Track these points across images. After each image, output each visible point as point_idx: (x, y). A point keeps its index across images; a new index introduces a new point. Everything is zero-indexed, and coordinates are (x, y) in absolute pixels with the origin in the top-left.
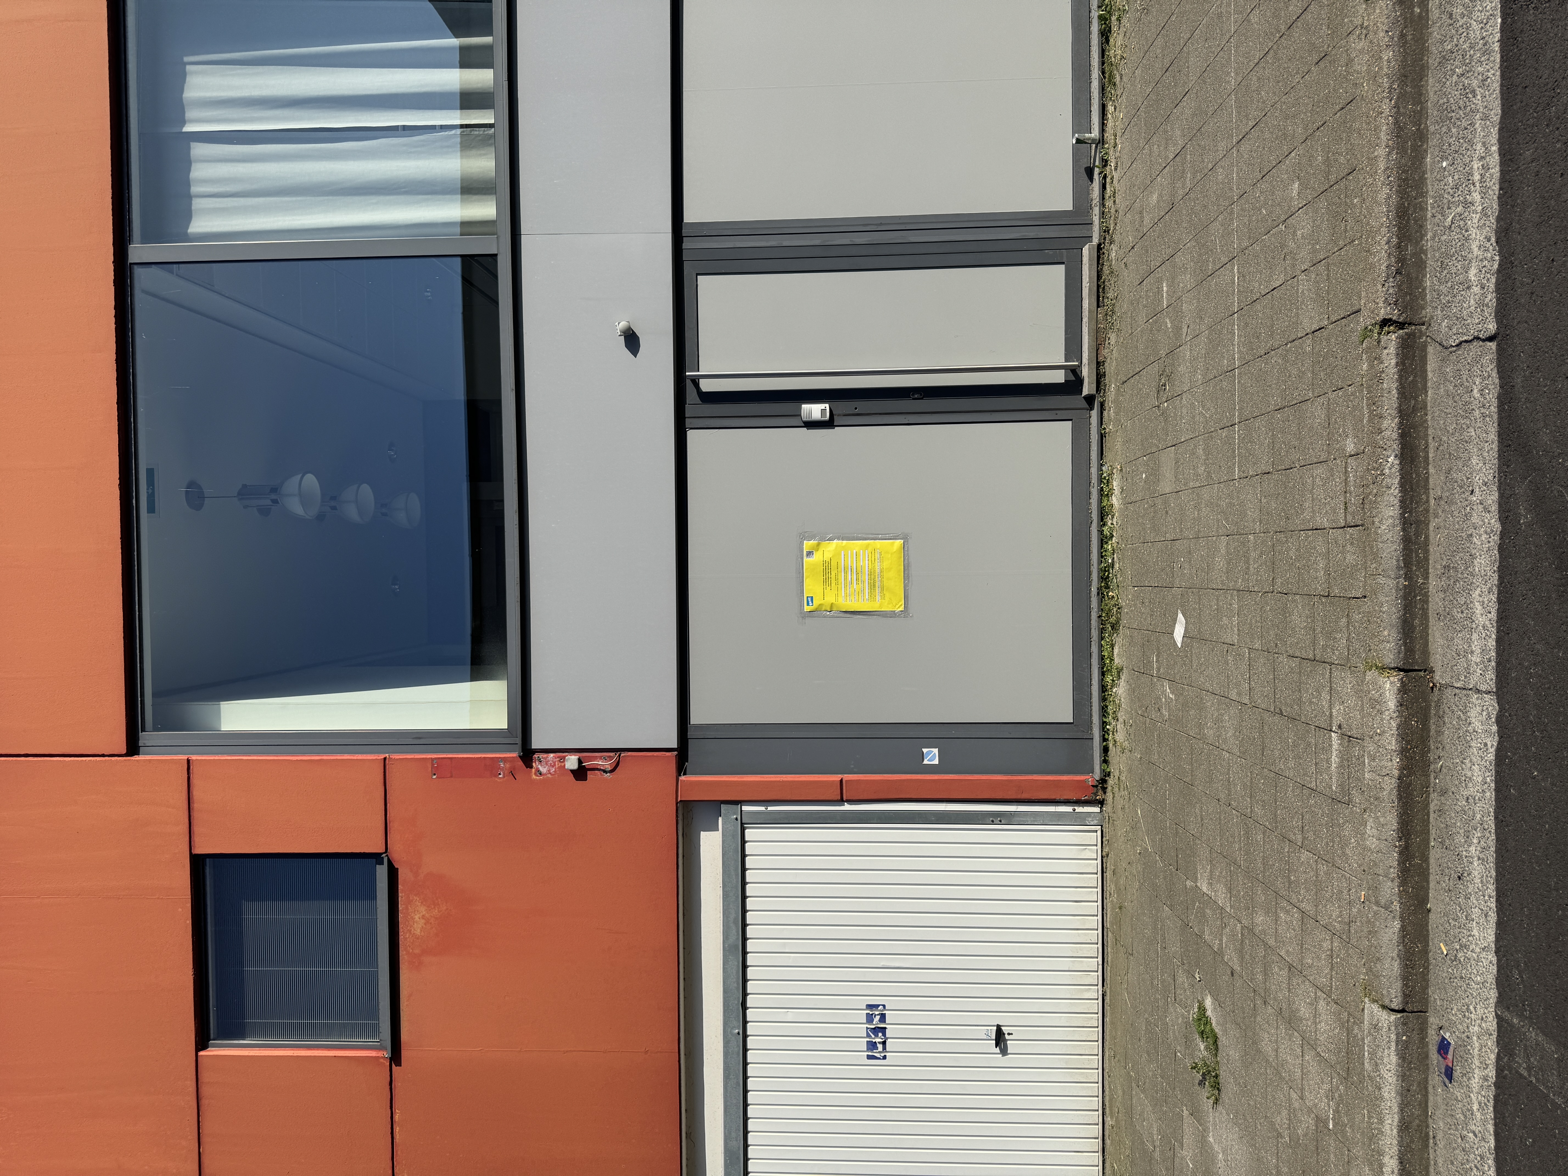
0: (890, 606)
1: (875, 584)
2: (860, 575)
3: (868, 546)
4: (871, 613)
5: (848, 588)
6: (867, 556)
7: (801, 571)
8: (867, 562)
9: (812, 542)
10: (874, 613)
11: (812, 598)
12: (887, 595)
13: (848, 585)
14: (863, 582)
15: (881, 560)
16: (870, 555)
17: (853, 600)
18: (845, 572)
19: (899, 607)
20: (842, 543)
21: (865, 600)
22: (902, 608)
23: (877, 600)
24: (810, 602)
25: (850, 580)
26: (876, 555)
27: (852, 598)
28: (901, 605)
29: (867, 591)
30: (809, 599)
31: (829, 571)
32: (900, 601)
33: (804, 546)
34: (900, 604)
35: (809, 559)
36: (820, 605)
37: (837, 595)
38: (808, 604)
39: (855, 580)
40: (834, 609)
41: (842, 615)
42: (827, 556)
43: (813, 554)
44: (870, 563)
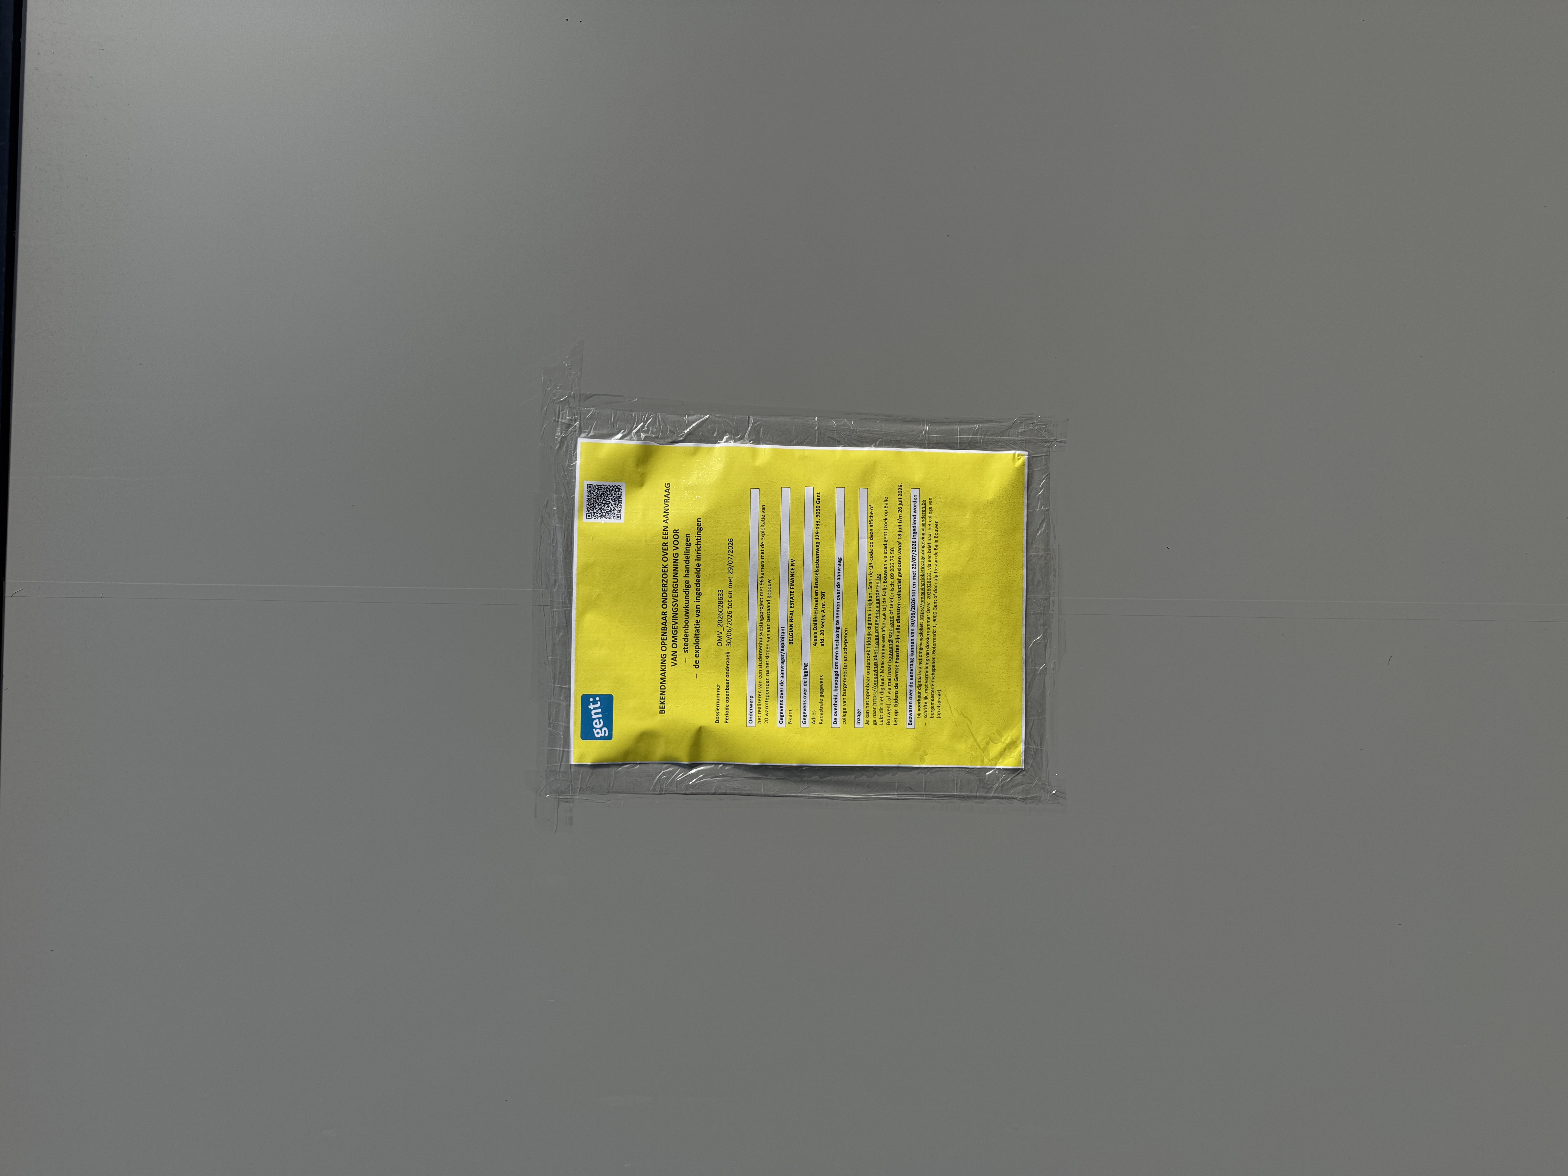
0: (962, 747)
1: (896, 644)
2: (830, 601)
3: (868, 473)
4: (876, 778)
5: (775, 658)
6: (864, 519)
7: (561, 578)
8: (864, 542)
9: (615, 441)
10: (887, 777)
11: (607, 702)
12: (953, 698)
13: (775, 644)
14: (842, 634)
15: (928, 538)
16: (879, 512)
17: (797, 717)
18: (765, 589)
19: (1002, 754)
20: (754, 455)
21: (852, 716)
22: (1013, 760)
23: (903, 718)
24: (598, 724)
25: (784, 622)
26: (908, 513)
27: (794, 705)
28: (1012, 745)
29: (859, 673)
30: (595, 709)
31: (692, 579)
32: (1007, 725)
33: (578, 462)
34: (1007, 738)
35: (599, 524)
36: (646, 737)
37: (724, 693)
38: (587, 733)
39: (807, 623)
40: (711, 754)
41: (744, 783)
42: (685, 512)
43: (618, 499)
44: (878, 550)
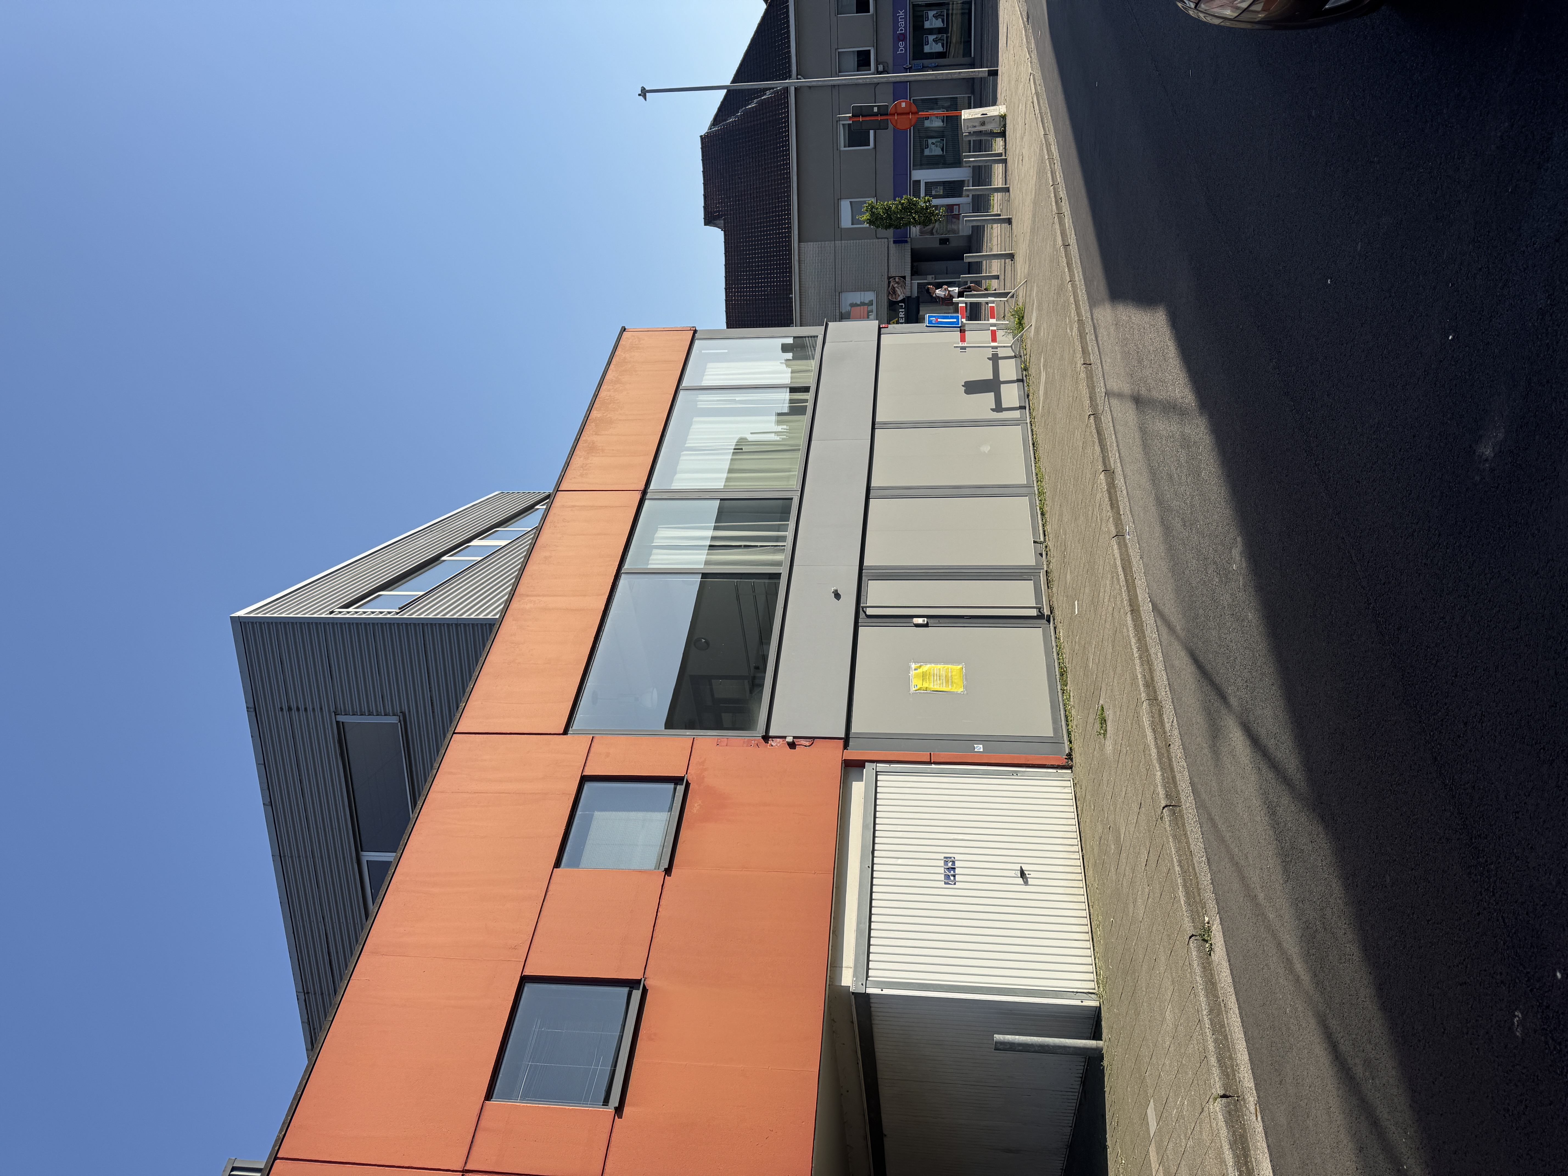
0: (957, 690)
1: (948, 680)
2: (941, 677)
3: (946, 666)
5: (935, 682)
7: (910, 675)
10: (948, 692)
12: (955, 685)
14: (942, 680)
15: (951, 672)
16: (947, 669)
18: (934, 676)
20: (930, 665)
21: (943, 687)
22: (963, 691)
23: (950, 687)
25: (936, 679)
26: (950, 670)
27: (937, 686)
29: (945, 684)
30: (913, 686)
31: (924, 675)
32: (962, 688)
37: (928, 685)
40: (927, 690)
41: (931, 692)
42: (924, 670)
44: (947, 672)
